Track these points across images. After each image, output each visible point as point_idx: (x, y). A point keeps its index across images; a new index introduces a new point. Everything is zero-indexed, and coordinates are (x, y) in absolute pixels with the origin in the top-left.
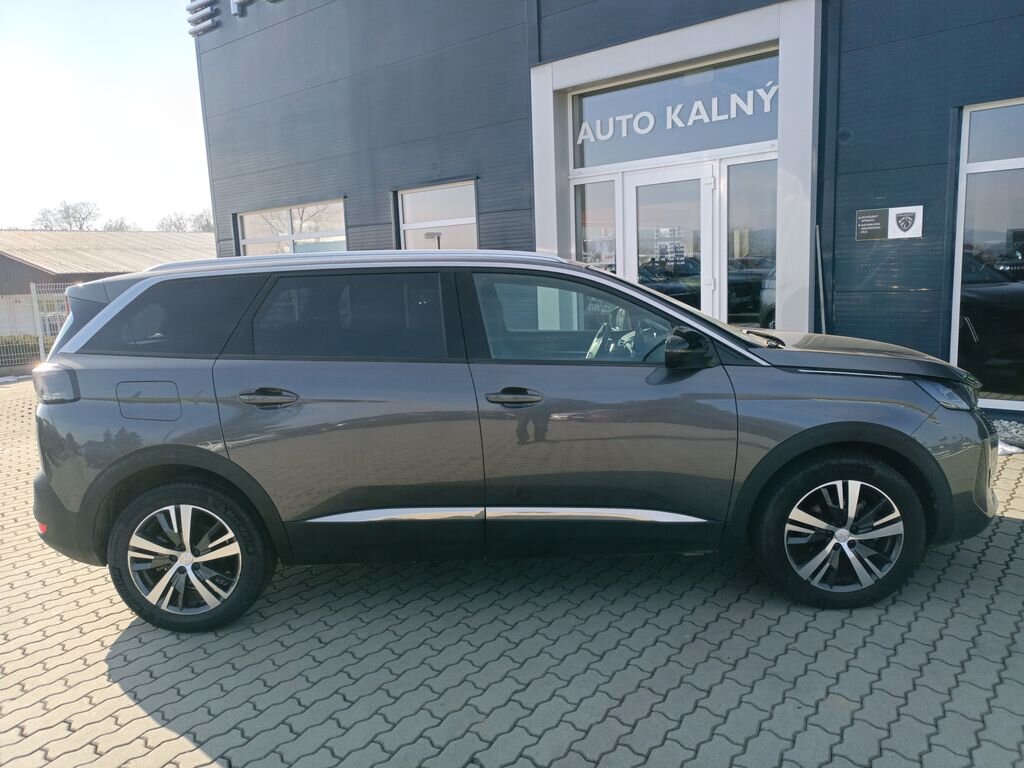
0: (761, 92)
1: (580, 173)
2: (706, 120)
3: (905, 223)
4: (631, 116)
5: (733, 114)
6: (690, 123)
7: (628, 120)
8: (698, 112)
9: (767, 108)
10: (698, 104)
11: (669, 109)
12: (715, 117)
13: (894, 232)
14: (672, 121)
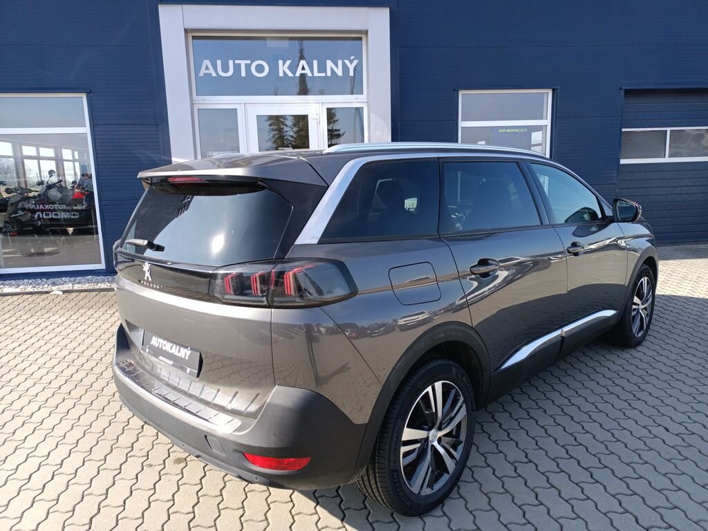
0: (347, 62)
1: (204, 100)
2: (310, 74)
4: (249, 62)
5: (329, 74)
6: (298, 75)
7: (246, 64)
8: (303, 68)
9: (352, 73)
10: (303, 63)
11: (281, 62)
12: (316, 74)
14: (284, 71)
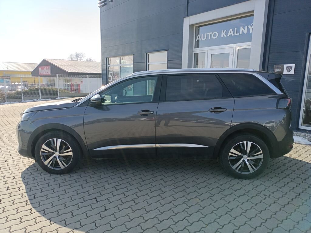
0: (249, 26)
1: (196, 50)
2: (233, 35)
3: (289, 69)
4: (211, 33)
5: (241, 33)
6: (228, 36)
7: (210, 34)
8: (231, 32)
9: (251, 32)
10: (231, 30)
11: (222, 31)
12: (235, 34)
13: (285, 72)
14: (223, 35)
